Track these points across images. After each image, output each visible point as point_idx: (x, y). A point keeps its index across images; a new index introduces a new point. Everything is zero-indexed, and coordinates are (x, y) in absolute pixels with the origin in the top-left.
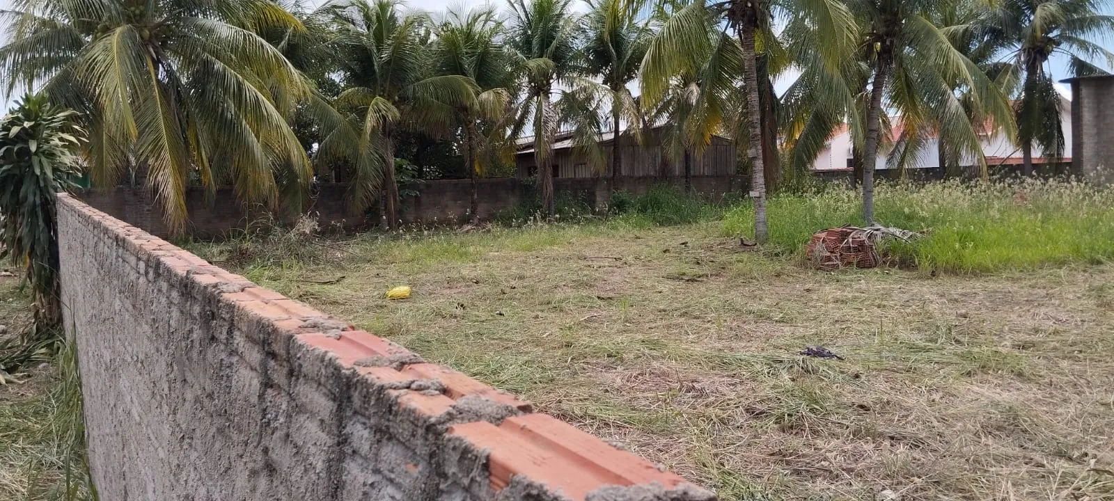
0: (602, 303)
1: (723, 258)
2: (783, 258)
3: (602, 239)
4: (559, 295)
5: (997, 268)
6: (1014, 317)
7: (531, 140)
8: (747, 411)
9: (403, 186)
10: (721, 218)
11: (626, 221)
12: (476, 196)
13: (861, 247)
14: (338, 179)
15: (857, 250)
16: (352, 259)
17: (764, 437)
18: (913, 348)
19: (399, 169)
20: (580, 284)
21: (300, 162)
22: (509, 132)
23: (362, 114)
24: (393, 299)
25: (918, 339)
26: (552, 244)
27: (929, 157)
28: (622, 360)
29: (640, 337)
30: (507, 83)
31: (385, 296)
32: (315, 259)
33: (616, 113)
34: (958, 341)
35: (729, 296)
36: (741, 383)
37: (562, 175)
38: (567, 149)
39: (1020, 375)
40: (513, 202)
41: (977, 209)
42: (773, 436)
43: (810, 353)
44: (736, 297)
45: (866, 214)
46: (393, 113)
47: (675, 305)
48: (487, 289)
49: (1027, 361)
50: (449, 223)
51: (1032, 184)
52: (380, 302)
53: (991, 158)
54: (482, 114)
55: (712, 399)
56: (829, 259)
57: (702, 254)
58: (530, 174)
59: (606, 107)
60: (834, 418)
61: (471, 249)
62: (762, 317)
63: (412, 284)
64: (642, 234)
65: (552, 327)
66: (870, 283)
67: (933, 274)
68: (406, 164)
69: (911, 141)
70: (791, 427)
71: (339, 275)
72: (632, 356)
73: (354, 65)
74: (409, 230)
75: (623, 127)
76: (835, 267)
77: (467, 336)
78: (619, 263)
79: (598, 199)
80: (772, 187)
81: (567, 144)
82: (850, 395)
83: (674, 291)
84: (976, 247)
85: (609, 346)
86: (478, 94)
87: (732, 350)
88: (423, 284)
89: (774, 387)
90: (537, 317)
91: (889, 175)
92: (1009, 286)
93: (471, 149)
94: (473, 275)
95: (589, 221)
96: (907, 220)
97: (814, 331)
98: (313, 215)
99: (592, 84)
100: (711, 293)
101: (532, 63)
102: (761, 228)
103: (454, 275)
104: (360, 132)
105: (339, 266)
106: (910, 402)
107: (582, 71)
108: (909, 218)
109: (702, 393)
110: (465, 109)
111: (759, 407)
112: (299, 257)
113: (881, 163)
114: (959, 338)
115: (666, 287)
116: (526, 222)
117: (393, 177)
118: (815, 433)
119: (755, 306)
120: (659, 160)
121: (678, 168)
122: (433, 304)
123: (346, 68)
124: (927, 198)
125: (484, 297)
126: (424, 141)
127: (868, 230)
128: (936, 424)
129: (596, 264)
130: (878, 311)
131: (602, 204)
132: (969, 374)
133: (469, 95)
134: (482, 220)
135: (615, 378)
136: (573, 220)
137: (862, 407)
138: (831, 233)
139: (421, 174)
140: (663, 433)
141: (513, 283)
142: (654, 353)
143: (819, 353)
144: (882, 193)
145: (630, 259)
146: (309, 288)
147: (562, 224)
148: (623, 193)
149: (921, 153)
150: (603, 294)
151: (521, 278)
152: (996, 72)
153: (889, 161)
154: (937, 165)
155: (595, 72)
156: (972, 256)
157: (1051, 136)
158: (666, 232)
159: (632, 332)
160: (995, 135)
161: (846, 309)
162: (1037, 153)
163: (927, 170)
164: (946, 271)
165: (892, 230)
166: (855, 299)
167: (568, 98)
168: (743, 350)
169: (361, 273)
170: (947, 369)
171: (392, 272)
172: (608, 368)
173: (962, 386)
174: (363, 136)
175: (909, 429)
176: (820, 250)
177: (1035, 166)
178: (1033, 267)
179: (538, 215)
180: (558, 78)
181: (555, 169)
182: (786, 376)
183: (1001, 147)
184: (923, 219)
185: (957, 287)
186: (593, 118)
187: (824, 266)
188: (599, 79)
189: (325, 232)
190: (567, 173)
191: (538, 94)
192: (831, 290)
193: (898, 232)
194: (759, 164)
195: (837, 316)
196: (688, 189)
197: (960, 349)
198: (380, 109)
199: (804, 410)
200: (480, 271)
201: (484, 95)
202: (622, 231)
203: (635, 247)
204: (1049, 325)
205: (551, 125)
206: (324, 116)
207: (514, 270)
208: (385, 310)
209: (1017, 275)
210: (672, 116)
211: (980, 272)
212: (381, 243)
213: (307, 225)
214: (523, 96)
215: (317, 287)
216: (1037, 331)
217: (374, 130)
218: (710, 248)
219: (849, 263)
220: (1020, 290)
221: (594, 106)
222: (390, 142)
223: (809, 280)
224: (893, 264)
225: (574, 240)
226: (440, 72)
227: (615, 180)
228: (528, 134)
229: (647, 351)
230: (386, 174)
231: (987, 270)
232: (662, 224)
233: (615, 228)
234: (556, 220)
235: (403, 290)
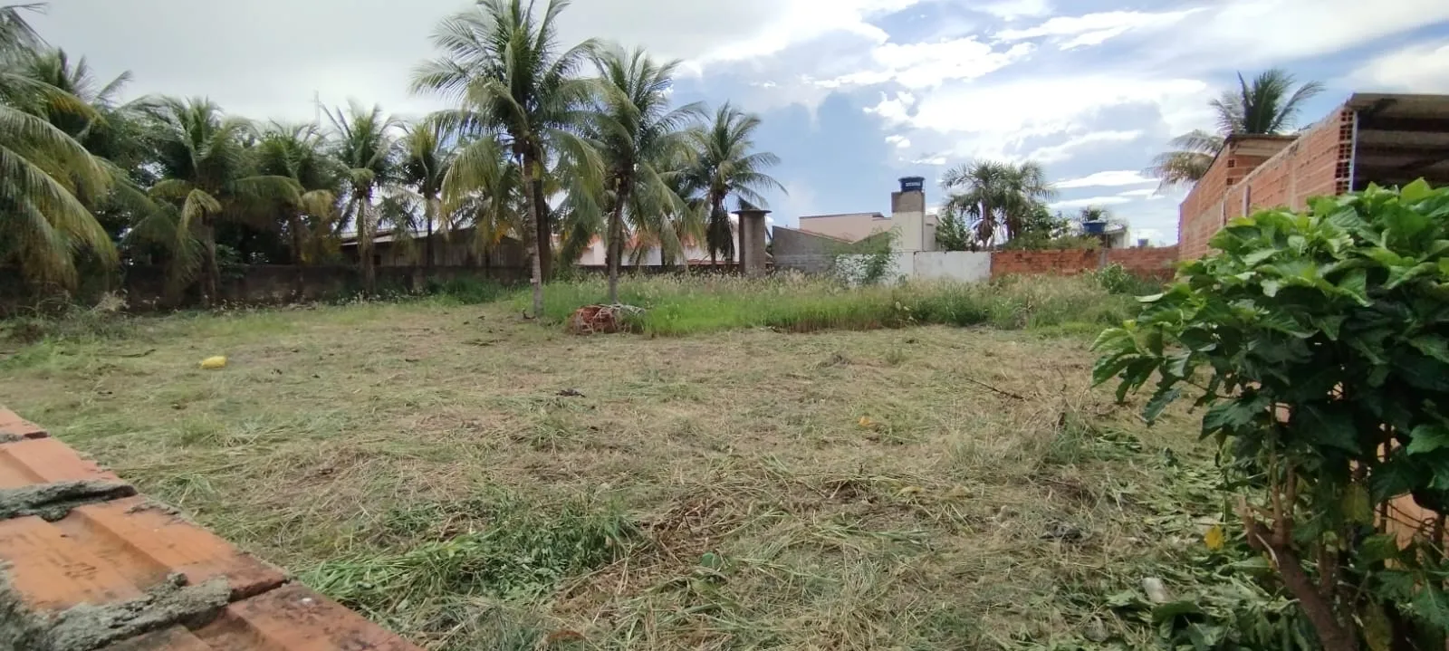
0: (409, 364)
1: (510, 327)
2: (554, 327)
3: (416, 315)
4: (371, 360)
5: (691, 332)
6: (698, 362)
7: (355, 235)
8: (512, 438)
9: (225, 269)
10: (510, 298)
11: (436, 301)
12: (301, 279)
13: (607, 319)
14: (155, 261)
15: (604, 321)
16: (166, 334)
17: (523, 456)
18: (633, 386)
19: (222, 254)
20: (390, 350)
21: (101, 243)
22: (335, 227)
23: (180, 203)
24: (208, 368)
25: (636, 380)
26: (372, 318)
27: (655, 259)
28: (418, 407)
29: (435, 389)
30: (332, 186)
31: (197, 366)
32: (122, 335)
33: (429, 216)
34: (661, 380)
35: (511, 356)
36: (511, 418)
37: (383, 264)
38: (387, 243)
39: (696, 399)
40: (339, 285)
41: (684, 293)
42: (529, 455)
43: (564, 393)
44: (516, 356)
45: (612, 297)
46: (214, 205)
47: (470, 363)
48: (305, 357)
49: (700, 390)
50: (274, 302)
51: (716, 277)
52: (191, 371)
53: (692, 261)
54: (306, 211)
55: (486, 431)
56: (585, 327)
57: (493, 325)
58: (355, 262)
59: (420, 213)
60: (575, 437)
61: (295, 324)
62: (533, 369)
63: (227, 355)
64: (450, 310)
65: (362, 386)
66: (612, 343)
67: (653, 336)
68: (231, 251)
69: (643, 249)
70: (543, 447)
71: (149, 348)
72: (427, 404)
73: (169, 159)
74: (231, 307)
75: (435, 227)
76: (590, 333)
77: (280, 396)
78: (427, 333)
79: (415, 284)
80: (546, 277)
81: (388, 239)
82: (587, 420)
83: (470, 353)
84: (679, 317)
85: (409, 398)
86: (302, 194)
87: (507, 394)
88: (240, 354)
89: (534, 419)
90: (350, 378)
91: (630, 270)
92: (697, 343)
93: (296, 239)
94: (293, 344)
95: (406, 301)
96: (638, 300)
97: (569, 378)
98: (120, 294)
99: (408, 192)
100: (498, 354)
101: (355, 172)
102: (540, 306)
103: (273, 346)
104: (176, 218)
105: (150, 340)
106: (625, 422)
107: (400, 181)
108: (640, 299)
109: (478, 428)
110: (289, 205)
111: (522, 434)
112: (99, 333)
113: (625, 262)
114: (663, 378)
115: (463, 351)
116: (349, 300)
117: (214, 260)
118: (559, 449)
119: (530, 363)
120: (465, 254)
121: (480, 261)
122: (248, 371)
123: (162, 161)
124: (651, 286)
125: (302, 363)
126: (248, 230)
127: (612, 307)
128: (640, 435)
129: (407, 334)
130: (614, 362)
131: (418, 288)
132: (665, 401)
133: (292, 195)
134: (308, 300)
135: (412, 421)
136: (392, 299)
137: (593, 428)
138: (587, 309)
139: (247, 259)
140: (444, 460)
141: (332, 351)
142: (446, 400)
143: (570, 393)
144: (624, 282)
145: (436, 330)
146: (112, 362)
147: (381, 302)
148: (436, 279)
149: (650, 255)
150: (410, 358)
151: (340, 346)
152: (694, 205)
153: (630, 260)
154: (660, 264)
155: (411, 181)
156: (677, 324)
157: (727, 248)
158: (470, 308)
159: (430, 385)
160: (695, 246)
161: (594, 362)
162: (720, 258)
163: (654, 267)
164: (661, 334)
165: (627, 306)
166: (600, 354)
167: (387, 202)
168: (516, 394)
169: (174, 346)
170: (652, 399)
171: (209, 344)
172: (406, 414)
173: (659, 409)
174: (180, 225)
175: (624, 440)
176: (580, 321)
177: (718, 267)
178: (711, 331)
179: (361, 297)
180: (379, 185)
181: (377, 260)
182: (543, 411)
183: (699, 254)
184: (649, 300)
185: (665, 344)
186: (409, 219)
187: (581, 332)
188: (415, 189)
189: (135, 310)
190: (389, 262)
191: (361, 198)
192: (585, 349)
193: (631, 308)
194: (537, 259)
195: (587, 367)
196: (488, 276)
197: (662, 385)
198: (196, 201)
199: (553, 435)
200: (301, 341)
201: (308, 195)
202: (433, 309)
203: (442, 320)
204: (717, 367)
205: (372, 223)
206: (135, 204)
207: (333, 341)
208: (197, 378)
209: (703, 335)
210: (476, 221)
211: (681, 334)
212: (200, 320)
213: (111, 302)
214: (347, 199)
215: (120, 360)
216: (709, 371)
217: (192, 220)
218: (500, 321)
219: (599, 330)
220: (703, 345)
221: (410, 209)
222: (210, 230)
223: (571, 342)
224: (627, 330)
225: (391, 316)
226: (263, 172)
227: (428, 269)
228: (351, 230)
229: (440, 400)
230: (207, 258)
231: (686, 333)
232: (466, 303)
233: (428, 306)
234: (377, 300)
235: (218, 359)
